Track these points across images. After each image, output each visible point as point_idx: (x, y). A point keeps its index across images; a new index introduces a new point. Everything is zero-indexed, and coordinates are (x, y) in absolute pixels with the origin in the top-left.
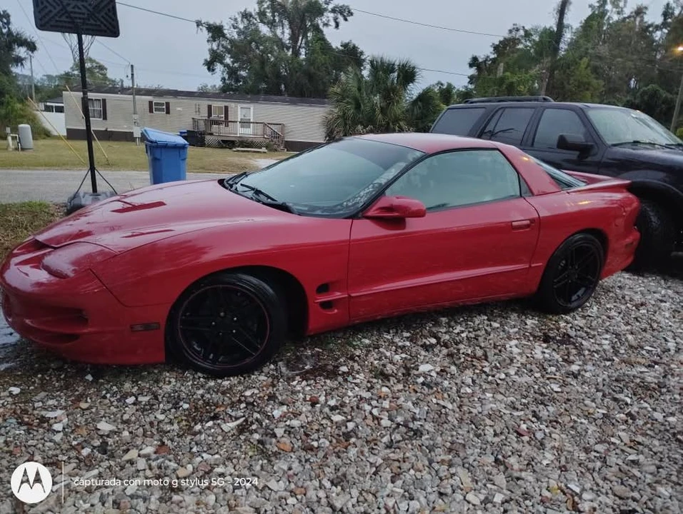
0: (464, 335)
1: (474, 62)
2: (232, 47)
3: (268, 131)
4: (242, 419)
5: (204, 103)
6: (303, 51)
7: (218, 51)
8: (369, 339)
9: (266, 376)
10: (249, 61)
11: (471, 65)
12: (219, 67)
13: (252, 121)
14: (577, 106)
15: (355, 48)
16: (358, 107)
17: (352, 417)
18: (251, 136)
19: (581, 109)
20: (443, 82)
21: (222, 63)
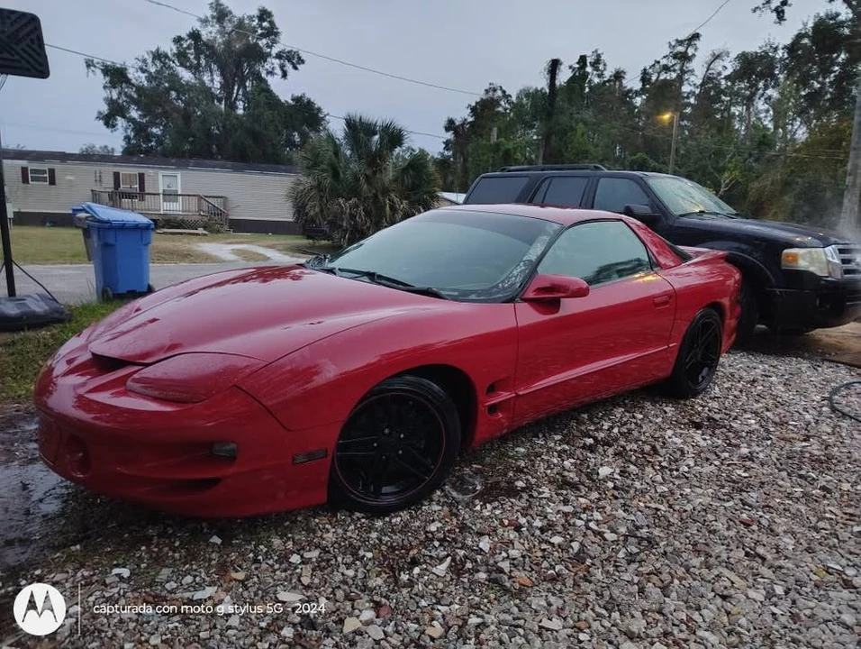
0: (616, 430)
1: (450, 126)
2: (140, 96)
3: (205, 206)
4: (449, 559)
5: (108, 171)
6: (240, 104)
7: (120, 101)
8: (524, 447)
9: (438, 504)
10: (165, 114)
11: (447, 129)
12: (120, 122)
13: (179, 193)
14: (635, 175)
15: (310, 103)
16: (336, 175)
17: (571, 536)
18: (181, 213)
19: (641, 178)
20: (414, 147)
21: (124, 117)
